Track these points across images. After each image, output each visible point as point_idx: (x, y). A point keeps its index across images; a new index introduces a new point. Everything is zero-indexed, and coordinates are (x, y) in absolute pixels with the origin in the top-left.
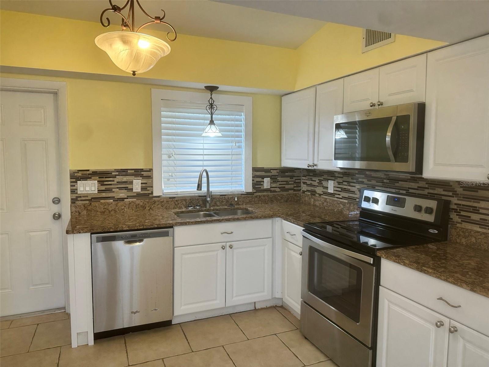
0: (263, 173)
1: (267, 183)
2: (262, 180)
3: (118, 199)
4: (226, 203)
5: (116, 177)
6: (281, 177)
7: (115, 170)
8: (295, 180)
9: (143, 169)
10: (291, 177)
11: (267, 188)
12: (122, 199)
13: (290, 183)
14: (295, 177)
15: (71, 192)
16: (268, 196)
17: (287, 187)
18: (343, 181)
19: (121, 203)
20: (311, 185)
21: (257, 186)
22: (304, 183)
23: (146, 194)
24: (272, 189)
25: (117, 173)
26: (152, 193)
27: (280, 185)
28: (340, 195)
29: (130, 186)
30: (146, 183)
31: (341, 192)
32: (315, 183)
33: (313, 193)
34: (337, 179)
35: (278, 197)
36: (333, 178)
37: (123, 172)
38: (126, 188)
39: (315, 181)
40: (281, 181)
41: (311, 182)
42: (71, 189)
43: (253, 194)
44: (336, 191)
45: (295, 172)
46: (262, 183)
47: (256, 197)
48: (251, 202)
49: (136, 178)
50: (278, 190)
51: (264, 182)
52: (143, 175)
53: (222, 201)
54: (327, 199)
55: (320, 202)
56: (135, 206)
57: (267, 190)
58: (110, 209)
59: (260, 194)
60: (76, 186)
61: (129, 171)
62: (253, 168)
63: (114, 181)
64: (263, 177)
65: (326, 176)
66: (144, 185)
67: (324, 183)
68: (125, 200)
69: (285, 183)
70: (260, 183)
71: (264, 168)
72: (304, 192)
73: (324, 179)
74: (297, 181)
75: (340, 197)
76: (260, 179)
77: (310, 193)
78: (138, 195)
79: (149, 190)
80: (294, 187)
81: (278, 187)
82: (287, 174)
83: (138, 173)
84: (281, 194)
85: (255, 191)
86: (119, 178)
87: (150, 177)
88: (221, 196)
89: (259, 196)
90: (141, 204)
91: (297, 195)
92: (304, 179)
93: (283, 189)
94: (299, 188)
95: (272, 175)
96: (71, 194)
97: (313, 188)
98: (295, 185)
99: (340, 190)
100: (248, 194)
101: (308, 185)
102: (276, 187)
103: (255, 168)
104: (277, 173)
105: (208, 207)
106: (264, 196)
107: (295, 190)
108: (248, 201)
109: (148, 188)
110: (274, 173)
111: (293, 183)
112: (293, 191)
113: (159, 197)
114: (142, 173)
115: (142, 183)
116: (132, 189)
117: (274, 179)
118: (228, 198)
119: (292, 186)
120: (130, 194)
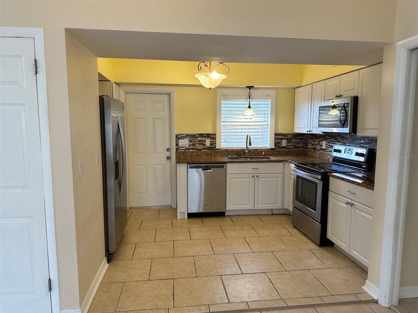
0: (282, 137)
1: (284, 143)
2: (281, 141)
3: (198, 149)
4: (258, 154)
5: (197, 138)
6: (294, 139)
7: (197, 134)
8: (304, 141)
9: (211, 134)
10: (301, 139)
11: (284, 146)
12: (200, 150)
13: (300, 143)
14: (304, 139)
15: (176, 145)
16: (284, 151)
17: (298, 145)
18: (331, 141)
19: (200, 152)
20: (314, 145)
21: (277, 145)
22: (310, 143)
23: (212, 147)
24: (287, 147)
25: (198, 136)
26: (215, 147)
27: (293, 144)
28: (328, 149)
29: (204, 143)
30: (213, 142)
31: (329, 147)
32: (316, 143)
33: (315, 149)
34: (327, 140)
35: (292, 152)
36: (325, 139)
37: (201, 135)
38: (202, 144)
39: (316, 142)
40: (294, 142)
41: (314, 142)
42: (176, 144)
43: (275, 150)
44: (327, 147)
45: (304, 136)
46: (281, 143)
47: (277, 151)
48: (274, 154)
49: (207, 139)
50: (292, 147)
51: (282, 142)
52: (211, 137)
53: (255, 153)
54: (321, 152)
55: (318, 155)
56: (207, 154)
57: (284, 147)
58: (194, 155)
59: (279, 149)
60: (178, 142)
61: (204, 135)
62: (275, 133)
63: (196, 140)
64: (282, 139)
65: (322, 139)
66: (211, 142)
67: (321, 143)
68: (202, 150)
69: (297, 143)
70: (279, 143)
71: (282, 133)
72: (310, 149)
73: (321, 140)
74: (305, 142)
75: (329, 151)
76: (280, 141)
77: (313, 150)
78: (209, 148)
79: (214, 145)
80: (303, 146)
81: (292, 146)
82: (298, 137)
83: (208, 136)
84: (294, 150)
85: (276, 148)
86: (200, 139)
87: (215, 138)
88: (254, 150)
89: (279, 150)
90: (210, 153)
91: (305, 151)
92: (310, 141)
93: (295, 147)
94: (307, 147)
95: (288, 138)
96: (176, 146)
97: (315, 146)
98: (304, 145)
99: (329, 146)
100: (271, 149)
101: (312, 145)
102: (291, 146)
103: (277, 133)
104: (291, 136)
105: (246, 156)
106: (282, 151)
107: (304, 148)
108: (271, 154)
109: (213, 144)
110: (289, 136)
111: (302, 143)
112: (302, 148)
113: (219, 149)
114: (211, 136)
115: (210, 142)
116: (205, 144)
117: (289, 140)
118: (259, 151)
119: (302, 145)
120: (204, 147)
